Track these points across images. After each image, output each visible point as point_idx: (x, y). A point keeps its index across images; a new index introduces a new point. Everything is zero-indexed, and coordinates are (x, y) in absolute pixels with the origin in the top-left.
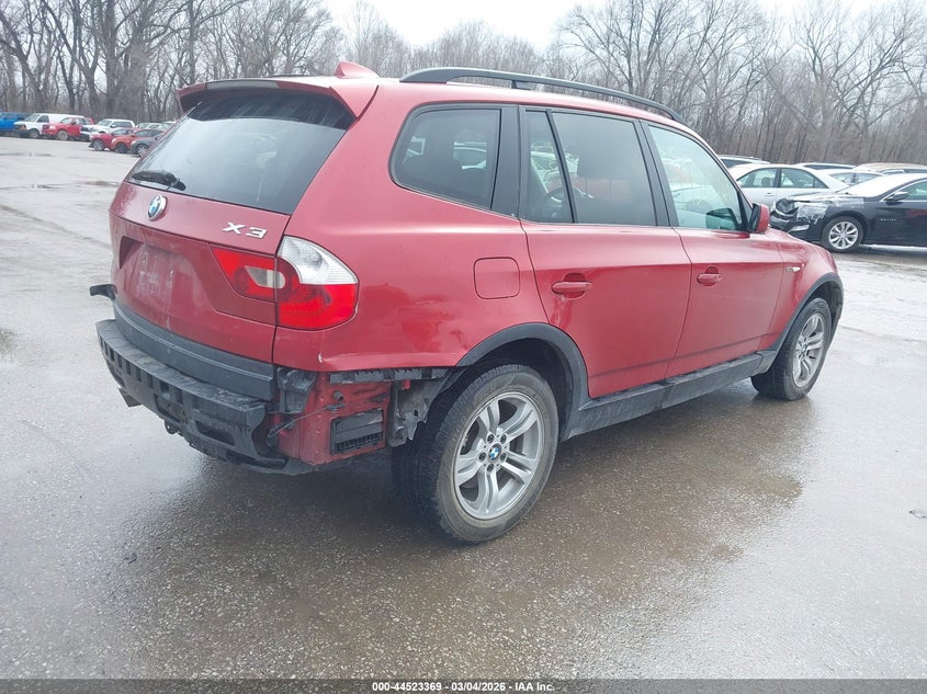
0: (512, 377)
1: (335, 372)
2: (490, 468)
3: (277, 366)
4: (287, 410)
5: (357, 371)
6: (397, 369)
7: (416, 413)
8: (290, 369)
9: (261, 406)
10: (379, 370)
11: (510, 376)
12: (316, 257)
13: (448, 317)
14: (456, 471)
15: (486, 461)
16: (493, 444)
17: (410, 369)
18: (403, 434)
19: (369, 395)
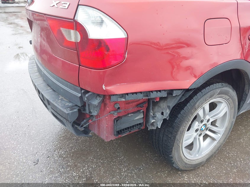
0: (218, 91)
1: (113, 95)
2: (200, 135)
3: (82, 89)
4: (90, 112)
5: (127, 94)
6: (152, 92)
7: (162, 114)
8: (88, 92)
9: (76, 110)
10: (141, 92)
11: (217, 90)
12: (99, 20)
13: (186, 58)
14: (184, 140)
15: (199, 132)
16: (203, 123)
17: (160, 91)
18: (155, 124)
19: (135, 103)
